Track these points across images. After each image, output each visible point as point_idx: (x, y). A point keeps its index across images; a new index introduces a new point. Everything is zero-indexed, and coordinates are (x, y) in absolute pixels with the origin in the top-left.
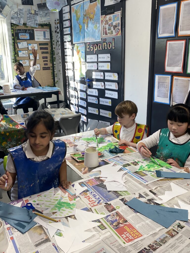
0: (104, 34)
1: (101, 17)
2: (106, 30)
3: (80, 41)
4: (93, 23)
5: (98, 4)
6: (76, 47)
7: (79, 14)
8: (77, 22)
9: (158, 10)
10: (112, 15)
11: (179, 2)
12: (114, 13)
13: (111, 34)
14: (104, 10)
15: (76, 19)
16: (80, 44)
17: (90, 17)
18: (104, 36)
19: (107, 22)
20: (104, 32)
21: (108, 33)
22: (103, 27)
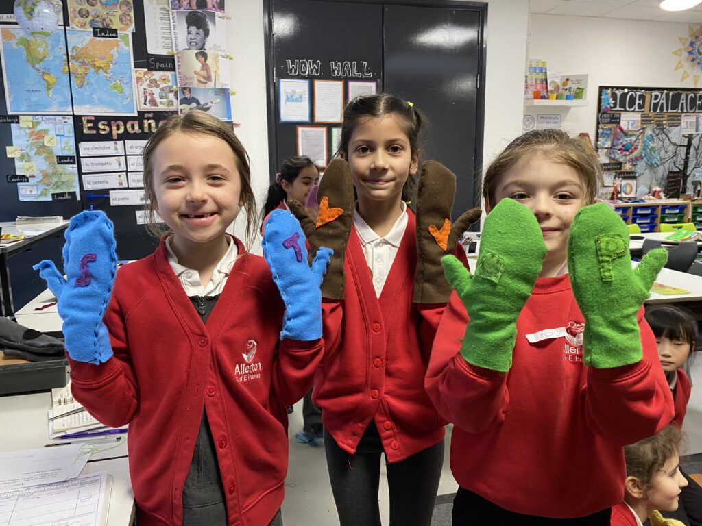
1: (136, 71)
2: (152, 97)
3: (46, 110)
4: (105, 77)
5: (122, 44)
6: (25, 122)
7: (44, 50)
8: (33, 67)
9: (276, 84)
10: (169, 74)
11: (311, 79)
12: (174, 70)
13: (168, 105)
14: (144, 60)
15: (25, 58)
16: (47, 117)
17: (95, 65)
18: (149, 108)
19: (154, 83)
20: (145, 101)
21: (158, 103)
22: (142, 91)
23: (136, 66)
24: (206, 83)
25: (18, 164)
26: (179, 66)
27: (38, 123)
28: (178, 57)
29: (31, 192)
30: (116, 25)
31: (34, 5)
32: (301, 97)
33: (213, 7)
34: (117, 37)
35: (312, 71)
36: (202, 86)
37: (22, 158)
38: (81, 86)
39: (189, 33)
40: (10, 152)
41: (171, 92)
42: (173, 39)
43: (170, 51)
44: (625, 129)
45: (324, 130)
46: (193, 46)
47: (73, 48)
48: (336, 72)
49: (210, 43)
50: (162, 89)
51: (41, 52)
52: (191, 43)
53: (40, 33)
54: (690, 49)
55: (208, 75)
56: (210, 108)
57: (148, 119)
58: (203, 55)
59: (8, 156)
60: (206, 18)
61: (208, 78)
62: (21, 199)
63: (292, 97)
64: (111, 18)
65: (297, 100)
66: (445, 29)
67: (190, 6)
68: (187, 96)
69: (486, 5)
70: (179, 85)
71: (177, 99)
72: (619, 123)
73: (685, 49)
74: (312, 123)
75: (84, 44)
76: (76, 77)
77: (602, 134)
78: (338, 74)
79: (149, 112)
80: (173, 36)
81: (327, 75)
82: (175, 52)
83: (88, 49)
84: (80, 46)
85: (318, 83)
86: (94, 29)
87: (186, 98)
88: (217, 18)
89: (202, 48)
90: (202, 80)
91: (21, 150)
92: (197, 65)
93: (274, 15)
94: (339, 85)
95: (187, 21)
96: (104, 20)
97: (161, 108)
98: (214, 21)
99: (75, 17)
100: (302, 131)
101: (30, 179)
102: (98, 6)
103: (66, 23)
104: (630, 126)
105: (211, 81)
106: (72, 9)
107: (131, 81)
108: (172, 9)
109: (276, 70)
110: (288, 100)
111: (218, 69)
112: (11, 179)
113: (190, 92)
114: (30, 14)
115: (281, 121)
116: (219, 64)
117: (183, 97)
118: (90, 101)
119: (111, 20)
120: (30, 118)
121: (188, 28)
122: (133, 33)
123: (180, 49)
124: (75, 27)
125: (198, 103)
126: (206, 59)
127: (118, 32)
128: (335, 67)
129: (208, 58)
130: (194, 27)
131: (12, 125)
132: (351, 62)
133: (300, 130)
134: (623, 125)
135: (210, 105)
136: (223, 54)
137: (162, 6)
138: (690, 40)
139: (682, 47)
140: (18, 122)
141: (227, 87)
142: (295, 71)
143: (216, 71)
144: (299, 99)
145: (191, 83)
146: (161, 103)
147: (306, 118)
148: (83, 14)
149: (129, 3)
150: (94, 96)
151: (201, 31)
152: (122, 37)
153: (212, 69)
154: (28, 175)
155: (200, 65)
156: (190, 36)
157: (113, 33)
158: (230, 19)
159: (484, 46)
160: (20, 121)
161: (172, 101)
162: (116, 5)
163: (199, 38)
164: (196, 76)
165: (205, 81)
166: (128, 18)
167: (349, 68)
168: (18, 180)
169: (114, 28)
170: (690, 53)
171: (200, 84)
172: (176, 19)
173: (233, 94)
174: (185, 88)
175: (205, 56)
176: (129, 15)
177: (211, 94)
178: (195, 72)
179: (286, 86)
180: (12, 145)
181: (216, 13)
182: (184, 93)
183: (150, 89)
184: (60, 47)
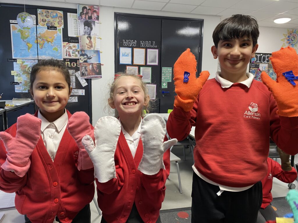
0: (66, 56)
1: (63, 43)
2: (69, 53)
3: (28, 57)
4: (51, 45)
5: (58, 33)
6: (19, 62)
7: (28, 34)
8: (23, 40)
9: (119, 49)
10: (76, 44)
11: (133, 48)
12: (78, 43)
13: (75, 56)
14: (67, 38)
15: (20, 37)
16: (28, 60)
17: (47, 40)
18: (68, 57)
19: (70, 48)
20: (66, 54)
21: (72, 56)
22: (65, 51)
23: (64, 41)
24: (91, 48)
25: (15, 78)
26: (80, 41)
27: (24, 62)
28: (80, 38)
29: (20, 89)
30: (56, 25)
31: (25, 17)
32: (128, 54)
33: (95, 19)
34: (56, 30)
35: (133, 44)
36: (89, 49)
37: (17, 75)
38: (42, 48)
39: (85, 29)
40: (13, 73)
41: (77, 51)
42: (78, 31)
43: (77, 35)
44: (261, 70)
45: (137, 68)
46: (86, 34)
47: (39, 34)
48: (142, 45)
49: (93, 32)
50: (73, 50)
51: (27, 35)
52: (85, 32)
53: (26, 28)
54: (288, 39)
55: (91, 45)
56: (92, 58)
57: (67, 61)
58: (90, 37)
59: (12, 74)
60: (91, 23)
61: (91, 46)
62: (16, 91)
63: (125, 54)
64: (55, 23)
65: (127, 56)
66: (187, 29)
67: (86, 18)
68: (83, 53)
69: (203, 20)
70: (80, 49)
71: (79, 54)
72: (259, 67)
73: (286, 39)
74: (132, 65)
75: (44, 32)
76: (40, 45)
77: (251, 72)
78: (143, 46)
79: (68, 59)
80: (78, 30)
81: (139, 46)
82: (79, 36)
83: (45, 34)
84: (42, 33)
85: (135, 49)
86: (48, 26)
87: (83, 54)
88: (96, 23)
89: (90, 34)
90: (89, 47)
91: (17, 72)
92: (87, 41)
93: (118, 22)
94: (143, 50)
95: (84, 24)
96: (52, 23)
97: (73, 57)
98: (94, 24)
99: (41, 22)
100: (128, 68)
101: (20, 84)
102: (50, 18)
103: (37, 24)
104: (263, 69)
105: (92, 48)
106: (39, 19)
107: (61, 47)
108: (79, 19)
109: (119, 44)
110: (123, 55)
111: (96, 43)
112: (12, 83)
113: (84, 52)
114: (24, 21)
115: (120, 64)
116: (96, 41)
117: (82, 53)
118: (45, 54)
119: (54, 23)
120: (21, 60)
121: (84, 27)
122: (63, 28)
123: (81, 35)
124: (40, 26)
125: (87, 56)
126: (91, 39)
127: (57, 28)
128: (142, 43)
129: (92, 39)
130: (87, 27)
131: (14, 62)
132: (148, 42)
133: (128, 67)
134: (261, 68)
135: (92, 57)
136: (98, 37)
137: (74, 18)
138: (288, 35)
139: (285, 38)
140: (16, 62)
141: (99, 50)
142: (126, 44)
143: (94, 44)
144: (127, 55)
145: (85, 48)
146: (73, 55)
147: (130, 63)
148: (43, 21)
149: (62, 17)
150: (47, 52)
151: (89, 28)
152: (58, 30)
153: (93, 43)
154: (19, 82)
155: (88, 41)
156: (85, 30)
157: (55, 28)
158: (101, 24)
159: (202, 36)
160: (17, 61)
161: (77, 55)
162: (57, 18)
163: (88, 31)
164: (87, 45)
165: (90, 47)
166: (61, 23)
167: (148, 43)
168: (15, 84)
169: (55, 26)
170: (288, 40)
171: (88, 49)
172: (80, 23)
173: (101, 52)
174: (82, 50)
175: (91, 38)
176: (61, 21)
177: (92, 52)
178: (87, 44)
179: (122, 50)
180: (13, 70)
181: (96, 21)
182: (82, 52)
183: (69, 50)
184: (34, 33)
